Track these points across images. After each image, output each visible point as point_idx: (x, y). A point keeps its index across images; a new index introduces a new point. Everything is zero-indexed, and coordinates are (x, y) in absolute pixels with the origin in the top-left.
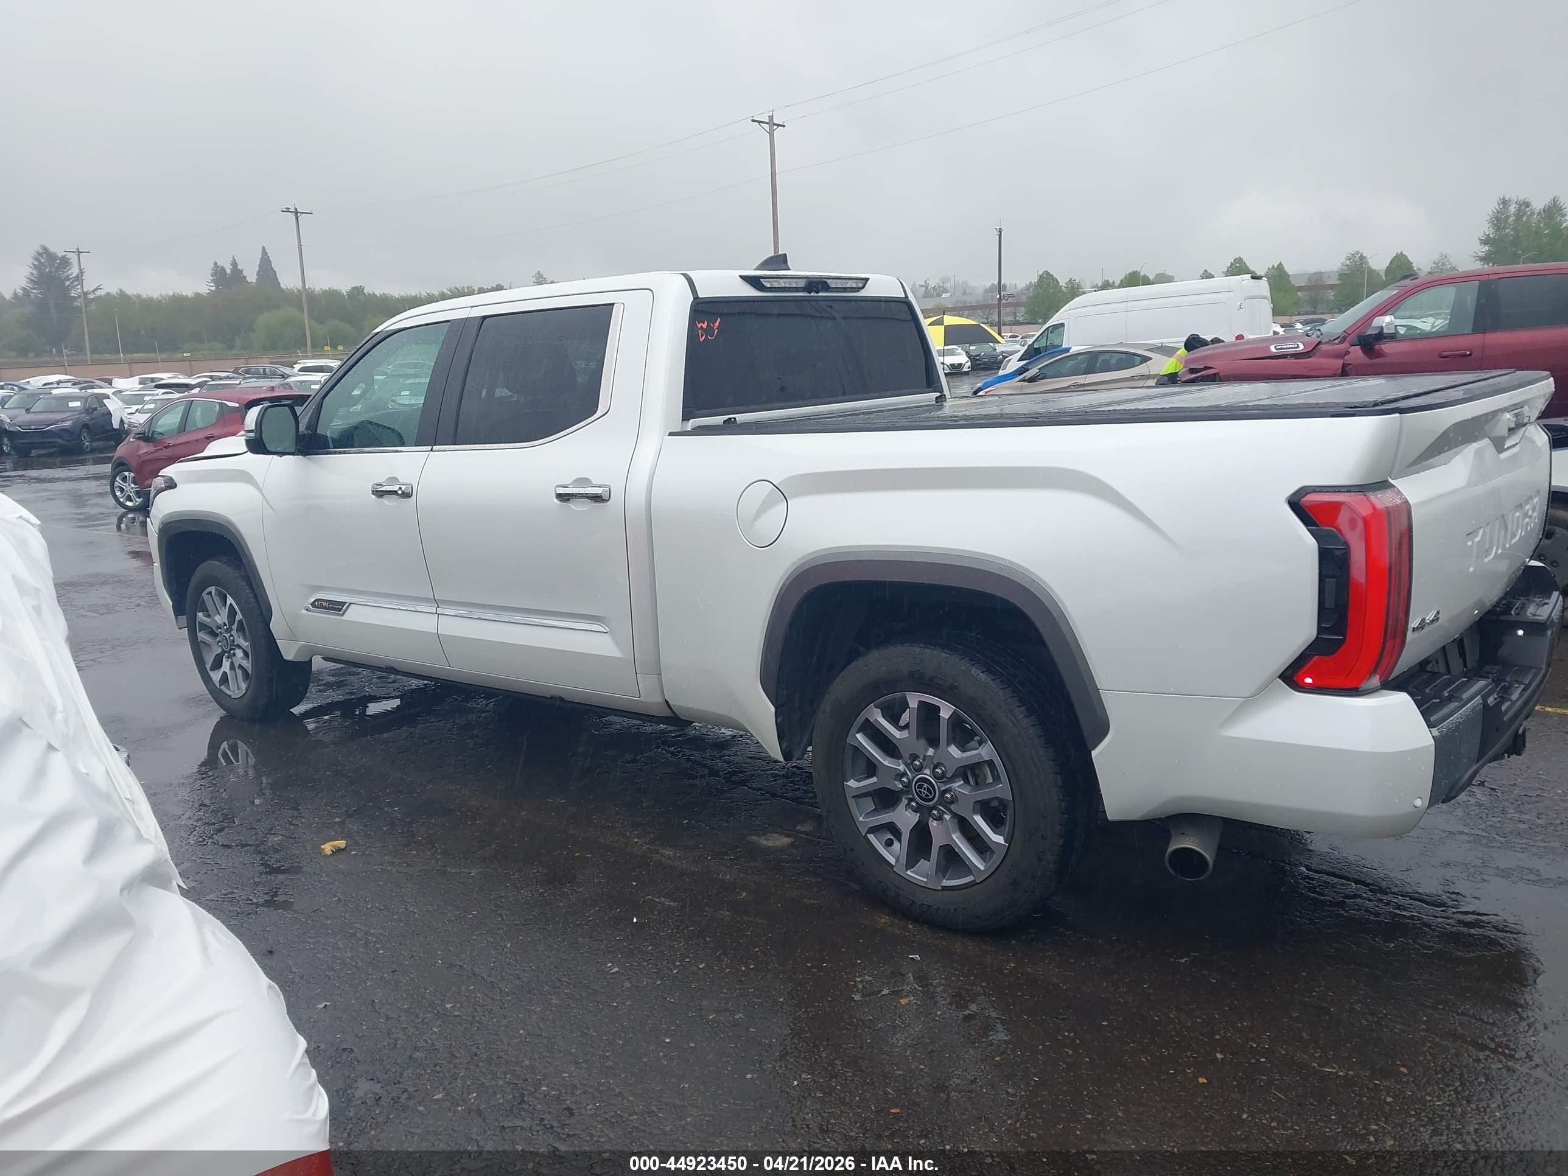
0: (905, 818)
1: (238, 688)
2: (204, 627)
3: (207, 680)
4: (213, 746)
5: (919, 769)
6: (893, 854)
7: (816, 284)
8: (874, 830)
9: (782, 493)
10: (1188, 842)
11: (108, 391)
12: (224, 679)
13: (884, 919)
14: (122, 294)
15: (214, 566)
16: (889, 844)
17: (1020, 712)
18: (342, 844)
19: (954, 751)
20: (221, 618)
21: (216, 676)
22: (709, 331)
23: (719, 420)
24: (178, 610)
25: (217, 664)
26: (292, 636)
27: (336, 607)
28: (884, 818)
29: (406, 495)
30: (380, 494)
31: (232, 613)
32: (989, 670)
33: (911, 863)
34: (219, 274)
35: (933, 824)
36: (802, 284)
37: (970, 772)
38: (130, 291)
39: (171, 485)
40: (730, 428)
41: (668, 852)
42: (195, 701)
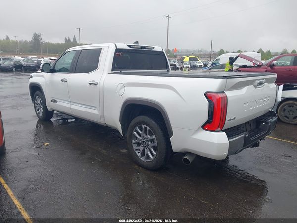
0: (141, 148)
1: (41, 115)
2: (36, 103)
3: (36, 113)
4: (37, 125)
5: (144, 139)
6: (139, 155)
7: (142, 47)
8: (136, 150)
9: (124, 86)
10: (186, 157)
11: (42, 60)
12: (39, 113)
13: (136, 166)
14: (49, 42)
15: (38, 92)
16: (139, 152)
17: (160, 130)
18: (48, 144)
19: (149, 136)
20: (39, 102)
21: (38, 112)
22: (119, 55)
23: (119, 71)
24: (32, 100)
25: (38, 110)
26: (49, 106)
27: (56, 101)
28: (138, 148)
29: (66, 82)
30: (62, 81)
31: (40, 101)
32: (156, 122)
33: (141, 157)
34: (66, 40)
35: (145, 149)
36: (140, 47)
37: (152, 141)
38: (50, 42)
39: (32, 77)
40: (121, 73)
41: (104, 151)
42: (34, 116)
